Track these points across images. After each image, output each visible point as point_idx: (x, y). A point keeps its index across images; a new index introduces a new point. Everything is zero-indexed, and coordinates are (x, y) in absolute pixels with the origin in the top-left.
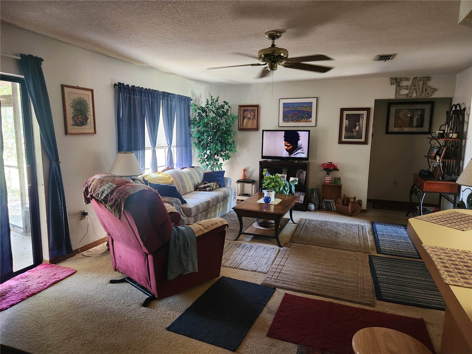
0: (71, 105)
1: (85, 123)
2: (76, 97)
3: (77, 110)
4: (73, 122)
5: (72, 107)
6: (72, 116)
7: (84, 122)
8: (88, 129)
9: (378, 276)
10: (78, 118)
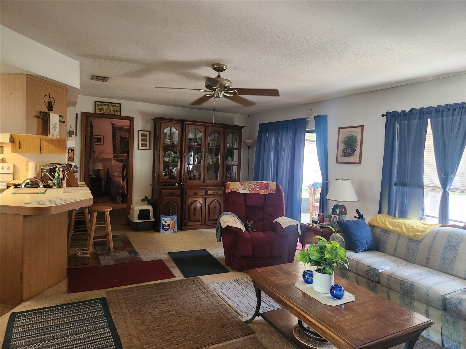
0: (343, 141)
1: (352, 155)
2: (347, 135)
3: (347, 144)
4: (343, 154)
5: (344, 143)
6: (343, 149)
7: (352, 153)
8: (355, 158)
9: (107, 323)
10: (346, 151)
